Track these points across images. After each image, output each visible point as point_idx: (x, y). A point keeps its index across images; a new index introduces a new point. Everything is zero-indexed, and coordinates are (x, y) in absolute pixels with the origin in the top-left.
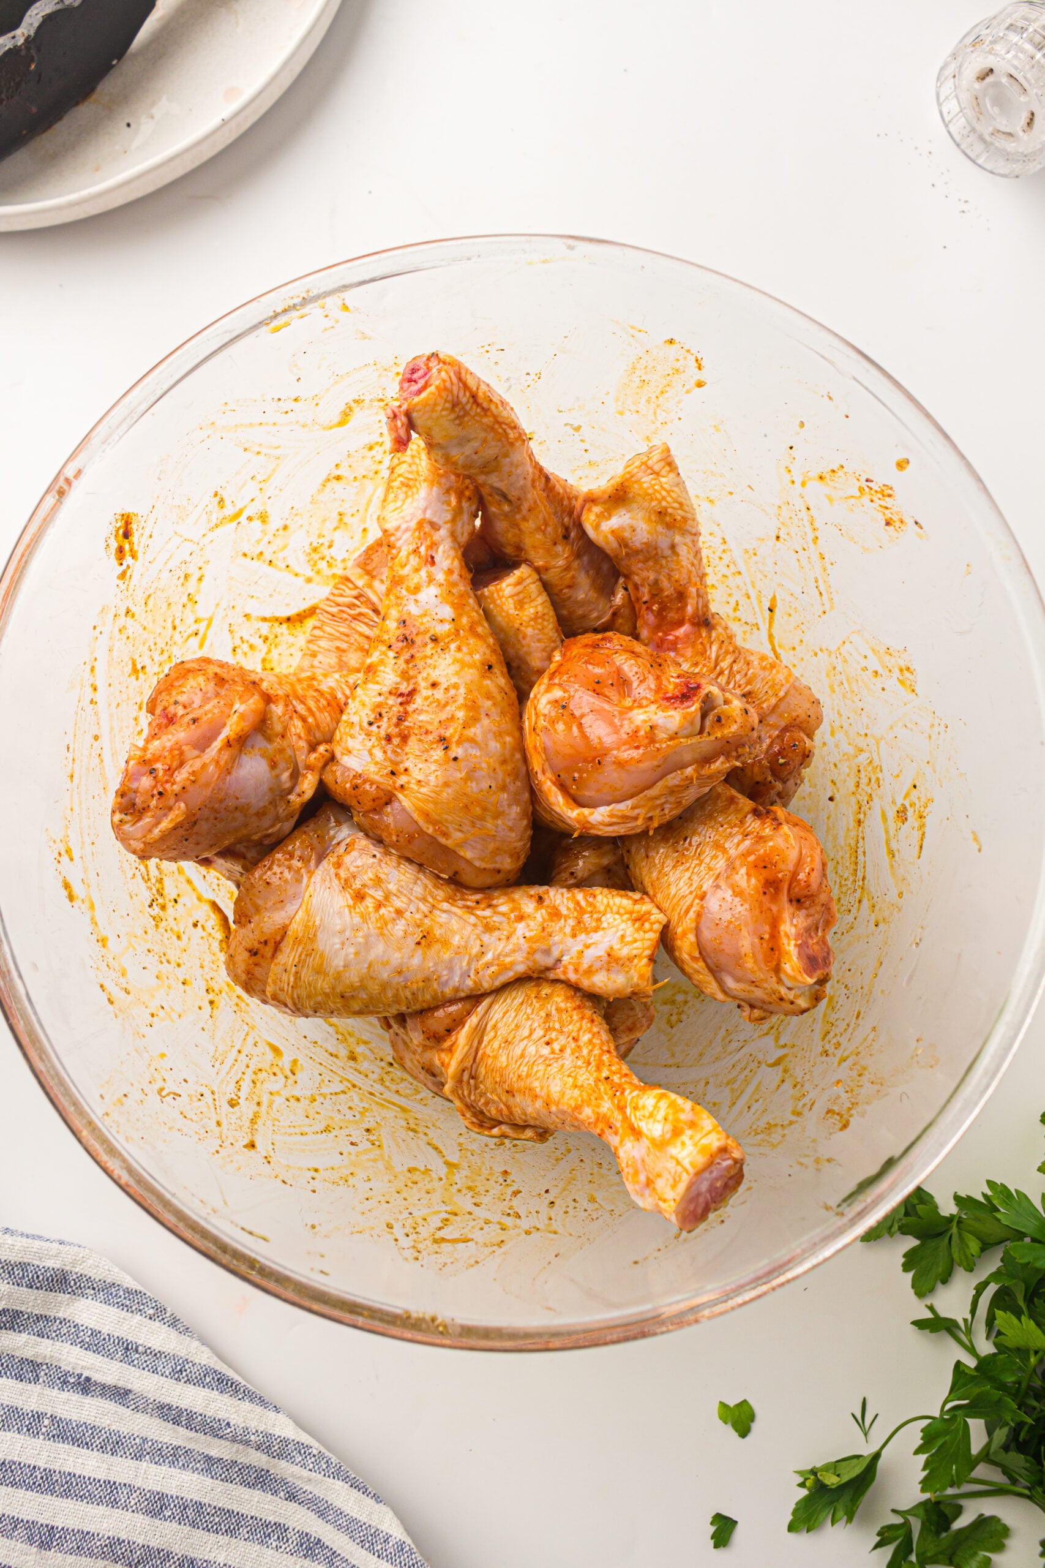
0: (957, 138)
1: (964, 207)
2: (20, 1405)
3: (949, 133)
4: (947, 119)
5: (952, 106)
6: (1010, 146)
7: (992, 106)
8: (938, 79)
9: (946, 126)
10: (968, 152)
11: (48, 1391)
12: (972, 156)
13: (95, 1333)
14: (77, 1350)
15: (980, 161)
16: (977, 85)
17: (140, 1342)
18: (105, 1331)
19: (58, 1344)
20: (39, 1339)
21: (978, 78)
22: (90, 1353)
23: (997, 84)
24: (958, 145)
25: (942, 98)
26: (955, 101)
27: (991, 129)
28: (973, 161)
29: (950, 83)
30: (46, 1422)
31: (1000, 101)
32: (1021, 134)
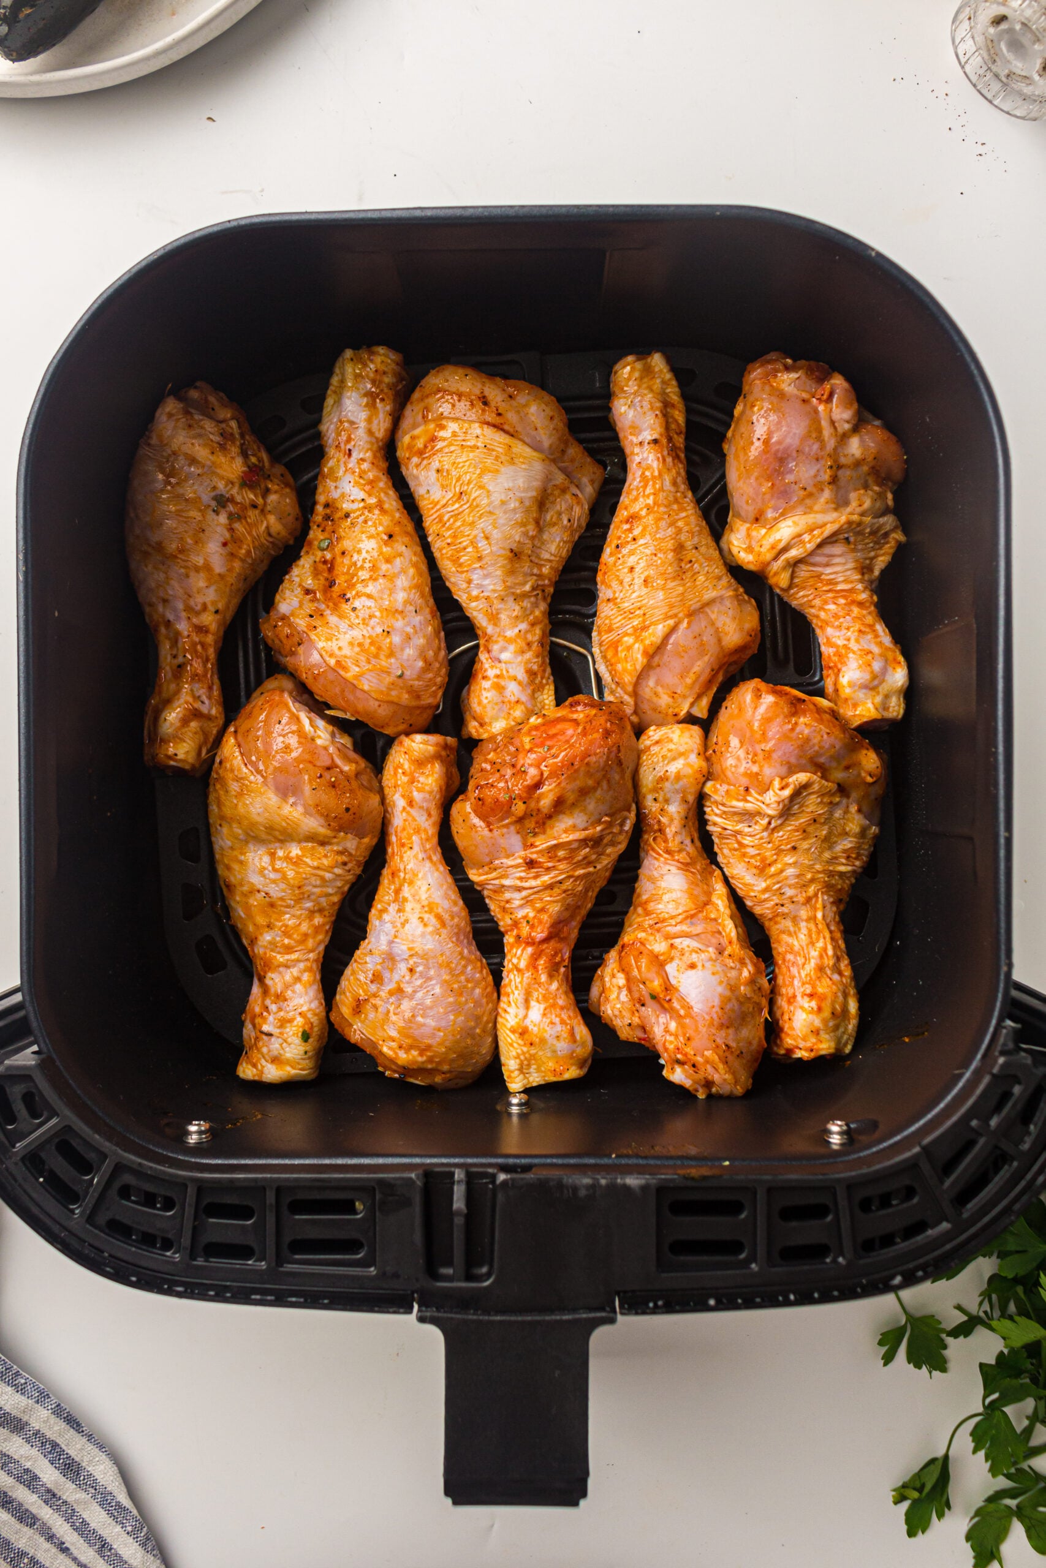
0: (974, 79)
1: (982, 150)
2: (13, 1541)
3: (965, 73)
4: (963, 61)
5: (968, 46)
6: (1027, 90)
7: (1008, 51)
8: (953, 22)
9: (963, 67)
10: (984, 92)
11: (37, 1537)
12: (989, 97)
13: (84, 1523)
14: (67, 1527)
15: (996, 103)
16: (992, 30)
17: (115, 1547)
18: (93, 1525)
19: (56, 1515)
20: (43, 1504)
21: (993, 22)
22: (76, 1534)
23: (1011, 31)
24: (974, 86)
25: (957, 41)
26: (971, 42)
27: (1006, 71)
28: (990, 102)
29: (966, 25)
30: (26, 1561)
31: (1016, 45)
32: (1036, 77)
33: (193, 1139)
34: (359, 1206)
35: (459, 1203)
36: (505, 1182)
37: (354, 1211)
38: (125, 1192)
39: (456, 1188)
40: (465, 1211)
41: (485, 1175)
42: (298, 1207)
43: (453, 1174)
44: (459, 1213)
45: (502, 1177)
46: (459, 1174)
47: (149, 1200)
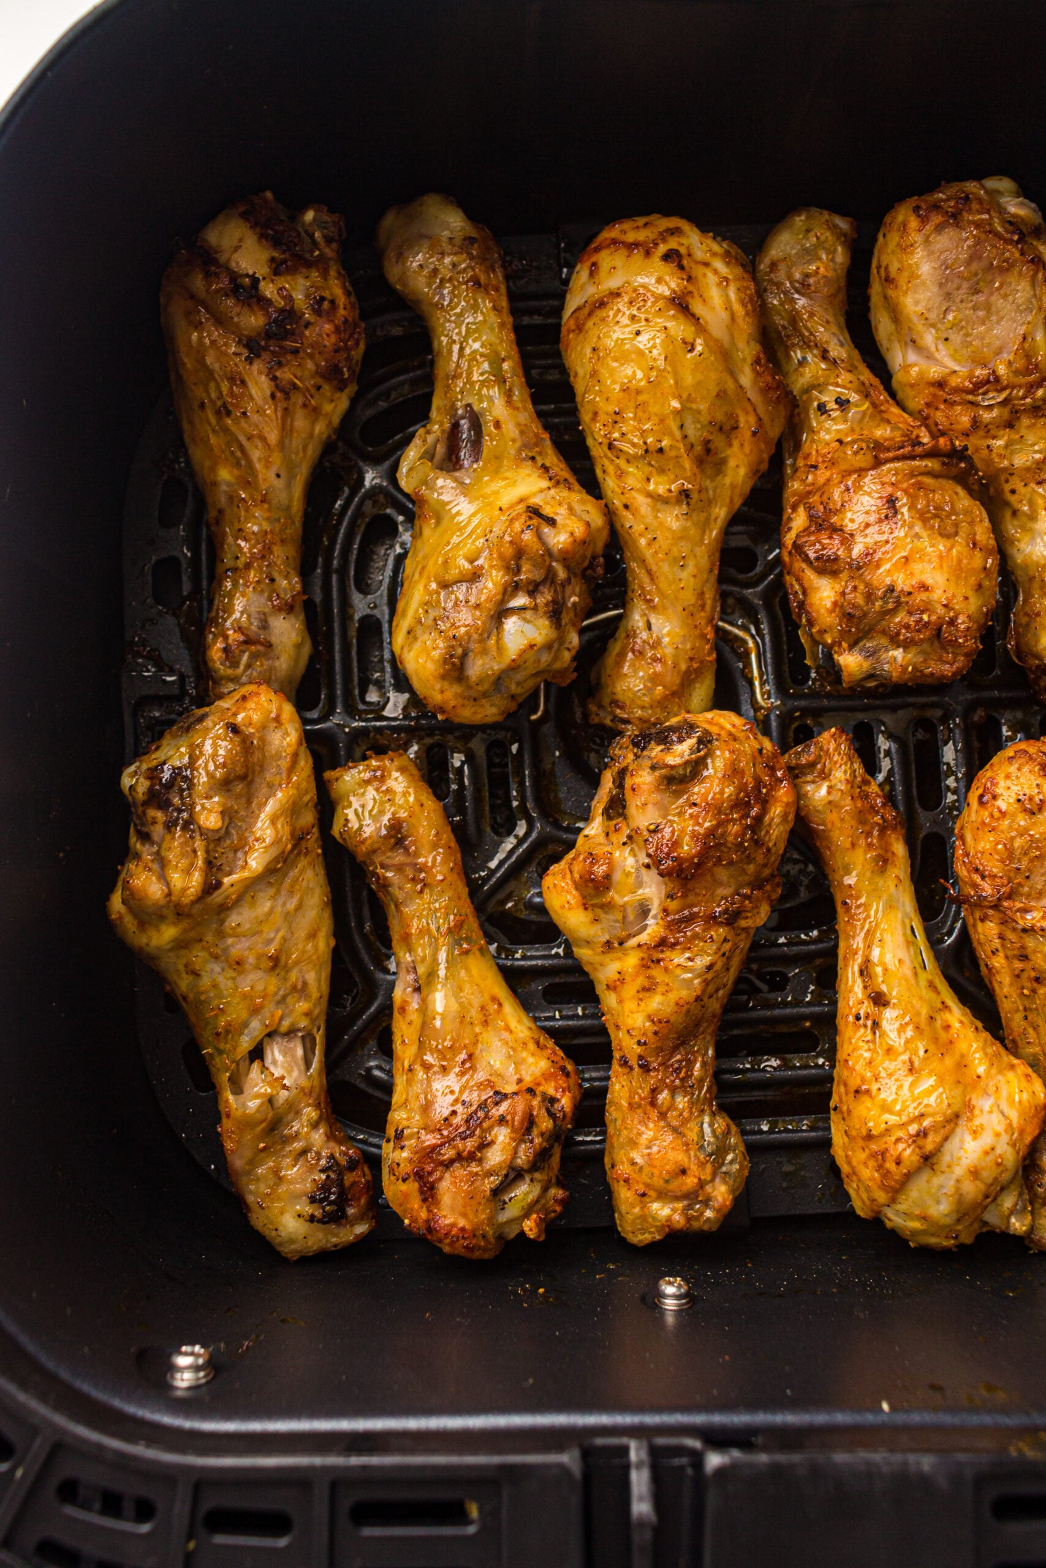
33: (184, 1380)
34: (474, 1511)
35: (641, 1507)
36: (720, 1471)
37: (464, 1519)
38: (69, 1491)
39: (634, 1475)
40: (654, 1518)
41: (681, 1451)
42: (365, 1513)
43: (625, 1450)
44: (642, 1523)
45: (714, 1460)
46: (636, 1452)
47: (112, 1504)
